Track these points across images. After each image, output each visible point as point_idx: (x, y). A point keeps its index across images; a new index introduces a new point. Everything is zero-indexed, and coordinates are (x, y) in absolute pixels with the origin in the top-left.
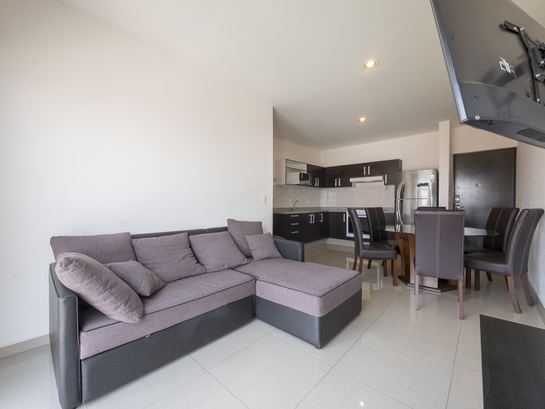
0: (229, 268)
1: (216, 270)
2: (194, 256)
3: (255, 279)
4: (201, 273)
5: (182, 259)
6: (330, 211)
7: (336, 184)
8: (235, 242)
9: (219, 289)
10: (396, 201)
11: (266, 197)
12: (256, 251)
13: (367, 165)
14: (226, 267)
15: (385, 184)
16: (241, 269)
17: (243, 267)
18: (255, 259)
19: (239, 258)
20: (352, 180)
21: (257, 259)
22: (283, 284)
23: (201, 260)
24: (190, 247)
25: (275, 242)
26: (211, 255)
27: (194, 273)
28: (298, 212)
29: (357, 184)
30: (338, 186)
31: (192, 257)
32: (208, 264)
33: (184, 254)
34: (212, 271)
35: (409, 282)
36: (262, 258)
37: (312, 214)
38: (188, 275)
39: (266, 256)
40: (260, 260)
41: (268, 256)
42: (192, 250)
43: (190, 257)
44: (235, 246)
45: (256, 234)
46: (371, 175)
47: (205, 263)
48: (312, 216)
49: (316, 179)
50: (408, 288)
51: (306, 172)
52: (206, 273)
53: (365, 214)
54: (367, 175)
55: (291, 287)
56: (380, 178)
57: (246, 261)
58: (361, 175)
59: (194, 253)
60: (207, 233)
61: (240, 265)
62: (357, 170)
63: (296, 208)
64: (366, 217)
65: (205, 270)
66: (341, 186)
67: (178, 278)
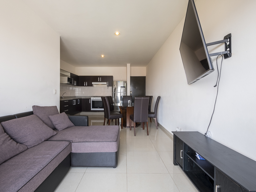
0: (45, 141)
1: (36, 144)
2: (12, 138)
3: (70, 143)
4: (24, 150)
5: (3, 143)
6: (82, 98)
7: (85, 84)
8: (43, 122)
9: (53, 157)
10: (112, 93)
11: (56, 90)
12: (59, 125)
13: (100, 77)
14: (43, 140)
15: (107, 86)
16: (54, 138)
17: (55, 137)
18: (59, 130)
19: (51, 132)
20: (93, 83)
21: (61, 129)
22: (93, 140)
23: (19, 140)
24: (5, 131)
25: (69, 117)
26: (29, 134)
27: (18, 152)
28: (68, 99)
29: (95, 85)
30: (86, 86)
31: (10, 140)
32: (27, 142)
33: (3, 139)
34: (33, 145)
35: (126, 126)
36: (64, 128)
37: (74, 100)
38: (13, 155)
39: (66, 127)
40: (63, 130)
41: (68, 126)
42: (8, 134)
43: (9, 140)
44: (44, 124)
45: (55, 114)
46: (102, 82)
47: (23, 142)
48: (75, 101)
49: (75, 81)
50: (126, 128)
51: (70, 77)
52: (28, 149)
53: (101, 99)
54: (100, 82)
55: (98, 141)
56: (106, 83)
57: (55, 133)
58: (97, 81)
59: (10, 136)
60: (16, 118)
61: (52, 136)
62: (95, 79)
63: (64, 97)
64: (102, 100)
65: (26, 147)
66: (87, 86)
67: (3, 161)
